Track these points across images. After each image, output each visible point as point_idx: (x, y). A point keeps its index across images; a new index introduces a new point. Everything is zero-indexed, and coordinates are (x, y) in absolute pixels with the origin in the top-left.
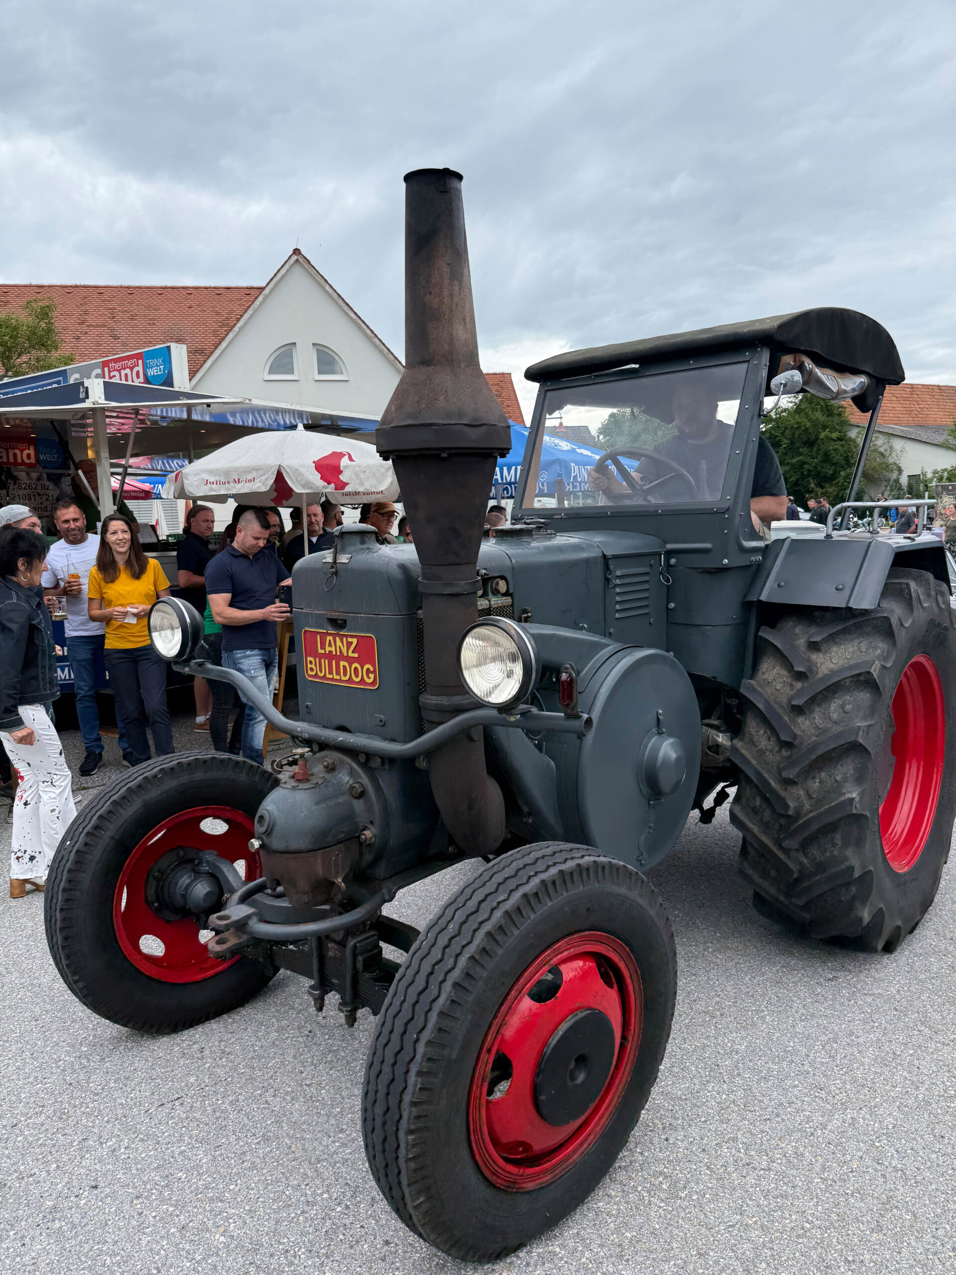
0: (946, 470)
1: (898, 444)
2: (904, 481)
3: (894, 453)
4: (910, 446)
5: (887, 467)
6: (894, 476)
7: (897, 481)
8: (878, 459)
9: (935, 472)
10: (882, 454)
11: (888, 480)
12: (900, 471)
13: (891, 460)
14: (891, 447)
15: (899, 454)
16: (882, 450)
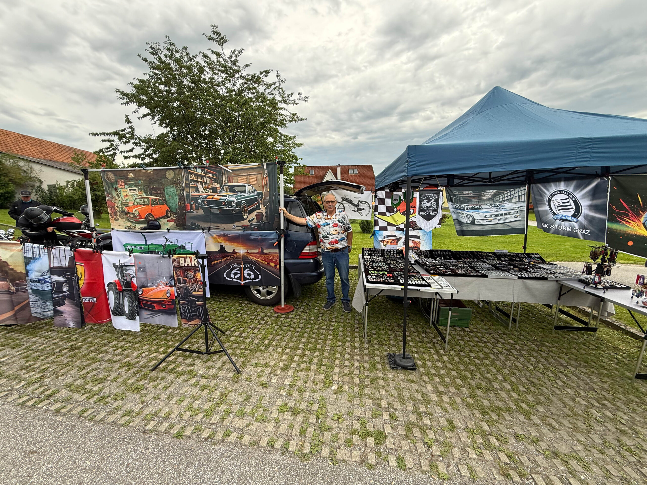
0: (75, 181)
1: (36, 167)
2: (45, 187)
3: (34, 172)
4: (44, 169)
5: (31, 178)
6: (37, 184)
7: (40, 187)
8: (22, 174)
9: (68, 182)
10: (25, 171)
11: (33, 186)
12: (41, 182)
13: (33, 175)
14: (31, 168)
15: (38, 172)
16: (25, 169)
